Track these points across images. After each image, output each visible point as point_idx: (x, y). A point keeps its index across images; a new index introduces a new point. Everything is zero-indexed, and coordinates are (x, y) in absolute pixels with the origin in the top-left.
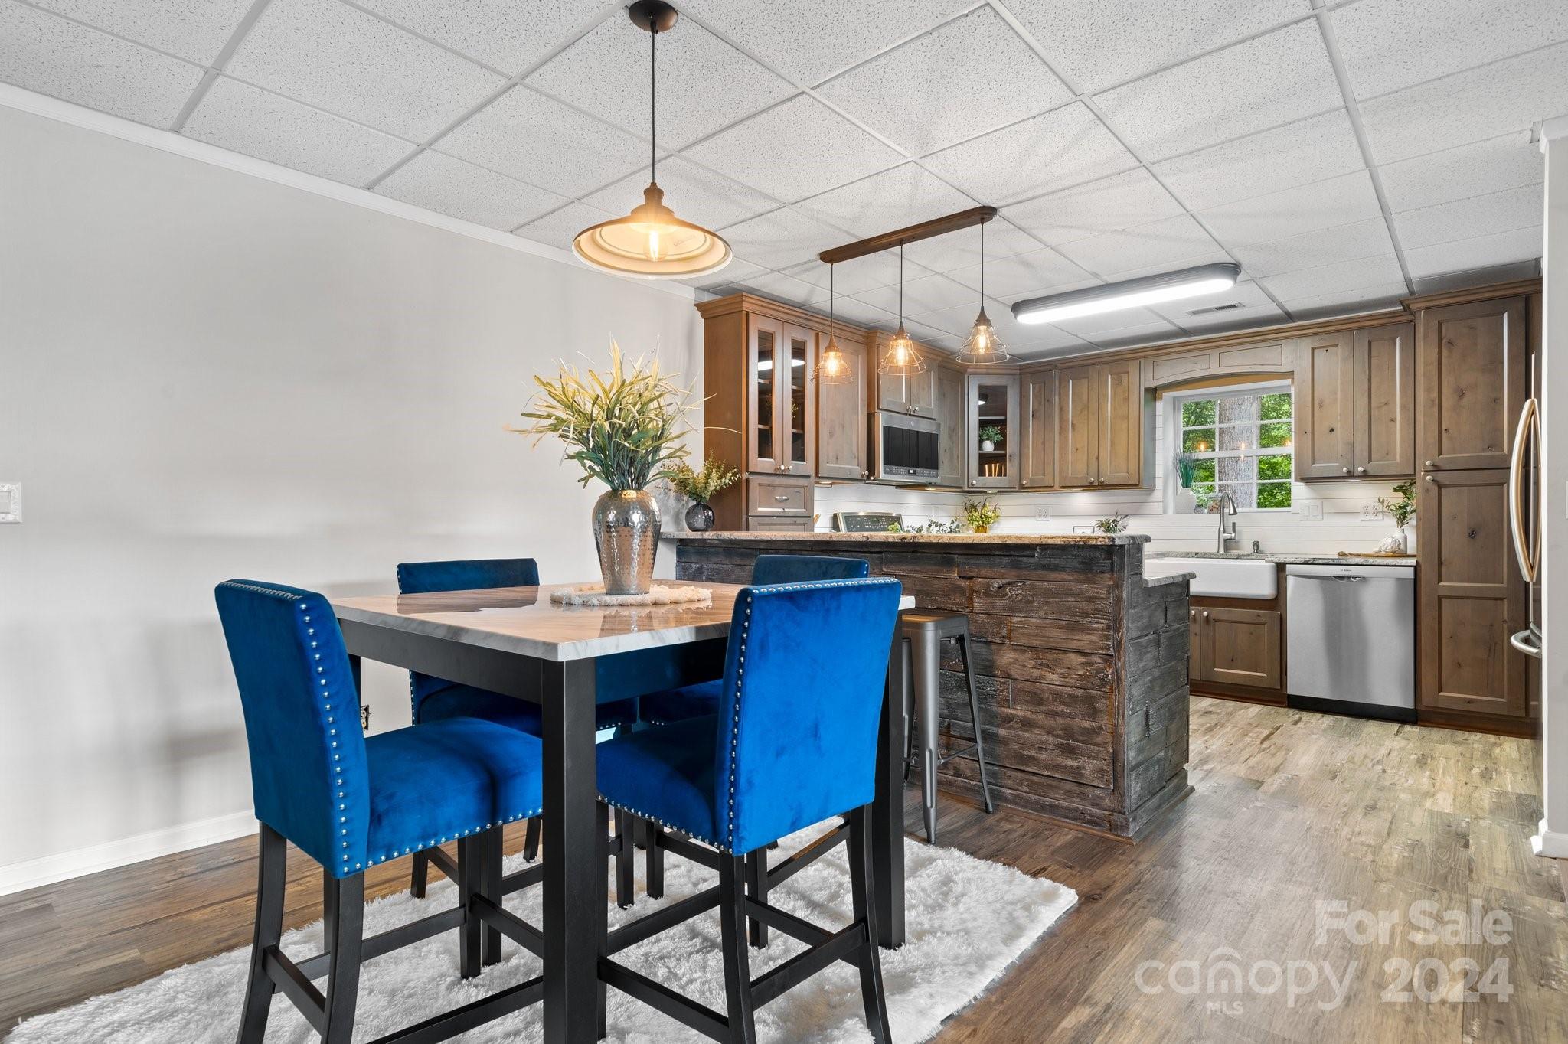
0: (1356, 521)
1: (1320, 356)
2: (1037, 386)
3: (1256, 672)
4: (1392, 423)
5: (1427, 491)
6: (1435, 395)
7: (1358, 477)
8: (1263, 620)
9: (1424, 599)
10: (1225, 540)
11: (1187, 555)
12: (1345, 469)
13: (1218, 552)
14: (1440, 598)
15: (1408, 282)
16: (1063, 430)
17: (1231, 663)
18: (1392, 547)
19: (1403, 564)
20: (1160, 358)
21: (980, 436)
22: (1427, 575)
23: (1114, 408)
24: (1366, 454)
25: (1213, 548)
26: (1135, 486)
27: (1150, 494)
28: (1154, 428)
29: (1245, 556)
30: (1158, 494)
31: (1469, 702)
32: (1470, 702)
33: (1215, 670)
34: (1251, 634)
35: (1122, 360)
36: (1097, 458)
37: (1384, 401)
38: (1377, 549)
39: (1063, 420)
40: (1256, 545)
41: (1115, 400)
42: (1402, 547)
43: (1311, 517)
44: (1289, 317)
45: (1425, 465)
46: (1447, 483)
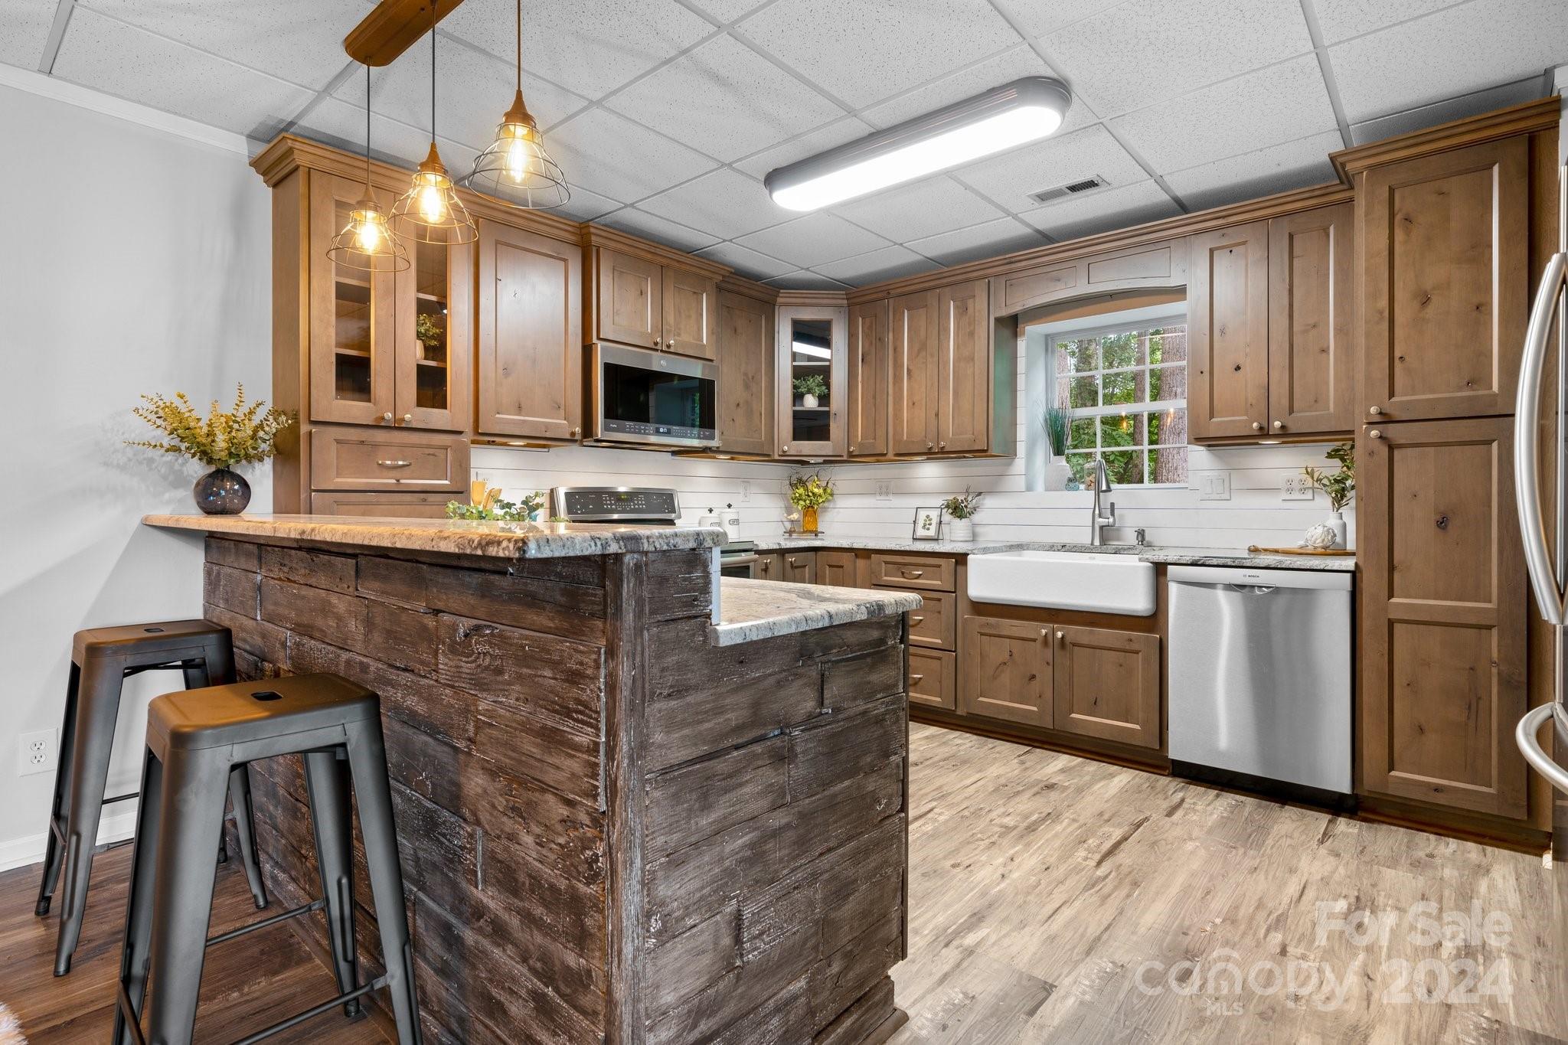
0: (1275, 501)
1: (1222, 262)
2: (868, 320)
3: (1127, 722)
4: (1324, 355)
5: (1371, 454)
6: (1384, 303)
7: (1276, 436)
8: (1135, 646)
9: (1366, 624)
10: (1102, 528)
11: (1051, 548)
12: (1255, 425)
13: (1092, 544)
14: (1391, 623)
15: (1343, 128)
16: (898, 379)
17: (1094, 707)
18: (1323, 540)
19: (1335, 568)
20: (1015, 276)
21: (795, 387)
22: (1371, 583)
23: (957, 347)
24: (1285, 402)
25: (1085, 537)
26: (982, 453)
27: (1010, 464)
28: (1015, 374)
29: (1125, 550)
30: (1019, 464)
31: (1435, 790)
32: (1437, 789)
33: (1073, 715)
34: (1121, 665)
35: (967, 280)
36: (937, 415)
37: (1311, 322)
38: (1302, 543)
39: (898, 365)
40: (1141, 534)
41: (958, 336)
42: (1338, 539)
43: (1214, 496)
44: (1182, 206)
45: (1368, 414)
46: (1402, 441)
